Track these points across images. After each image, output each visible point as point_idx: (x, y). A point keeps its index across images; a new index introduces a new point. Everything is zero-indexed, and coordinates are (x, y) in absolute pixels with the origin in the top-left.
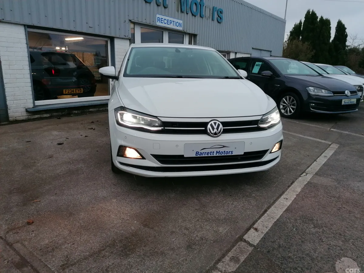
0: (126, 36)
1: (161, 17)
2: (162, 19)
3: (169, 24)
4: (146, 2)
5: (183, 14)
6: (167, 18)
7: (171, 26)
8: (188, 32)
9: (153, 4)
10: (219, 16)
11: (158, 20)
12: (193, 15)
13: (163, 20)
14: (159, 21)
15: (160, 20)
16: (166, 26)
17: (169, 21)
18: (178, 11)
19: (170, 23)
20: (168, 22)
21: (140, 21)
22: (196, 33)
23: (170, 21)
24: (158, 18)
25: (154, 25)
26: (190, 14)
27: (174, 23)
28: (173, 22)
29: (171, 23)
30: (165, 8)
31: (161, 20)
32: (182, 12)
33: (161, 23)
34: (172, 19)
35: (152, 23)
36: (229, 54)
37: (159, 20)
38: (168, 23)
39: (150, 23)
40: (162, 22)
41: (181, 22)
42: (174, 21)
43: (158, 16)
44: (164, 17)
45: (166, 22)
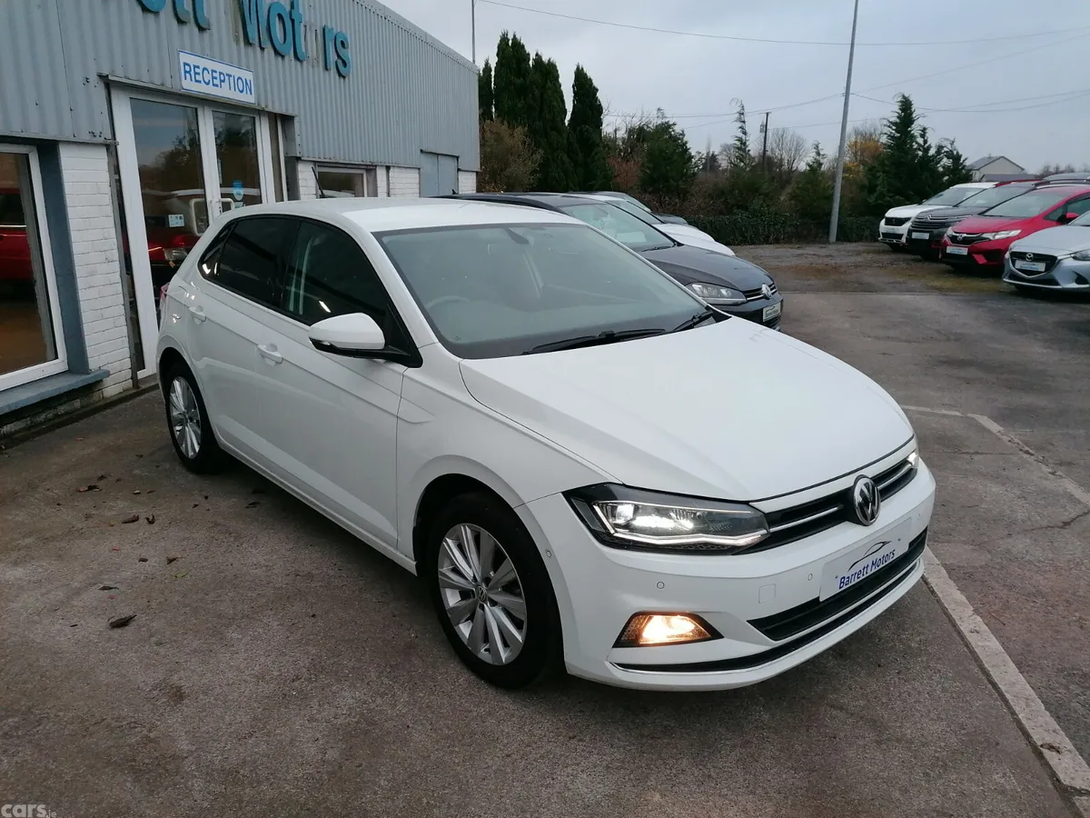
0: (97, 133)
1: (192, 60)
2: (197, 70)
3: (217, 86)
4: (145, 9)
5: (250, 49)
6: (210, 65)
7: (224, 92)
8: (270, 109)
9: (166, 14)
10: (339, 56)
11: (186, 72)
12: (277, 52)
13: (200, 71)
14: (188, 76)
15: (191, 71)
16: (210, 90)
17: (217, 75)
18: (237, 42)
19: (221, 81)
20: (214, 78)
21: (132, 76)
22: (290, 113)
23: (220, 73)
24: (185, 64)
25: (176, 88)
26: (269, 51)
27: (232, 79)
28: (227, 77)
29: (224, 81)
30: (201, 29)
31: (196, 73)
32: (248, 43)
33: (196, 81)
34: (225, 69)
35: (168, 86)
37: (189, 72)
38: (216, 81)
39: (163, 85)
40: (198, 78)
41: (248, 76)
42: (230, 76)
43: (184, 58)
44: (202, 63)
45: (208, 77)
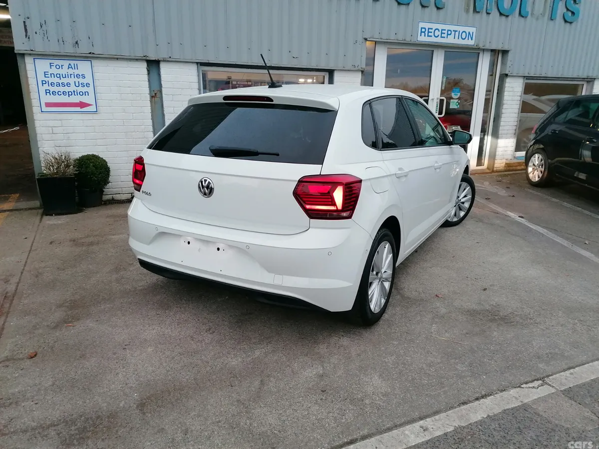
0: (356, 65)
1: (427, 25)
2: (430, 30)
3: (444, 37)
4: (399, 4)
5: (477, 16)
6: (440, 27)
7: (450, 40)
8: (488, 46)
9: (415, 4)
10: (568, 10)
11: (421, 32)
12: (501, 14)
13: (433, 31)
14: (423, 34)
15: (426, 32)
16: (439, 40)
17: (446, 32)
18: (467, 11)
19: (448, 34)
20: (442, 33)
21: (384, 37)
22: (506, 48)
23: (448, 31)
24: (422, 28)
25: (413, 40)
26: (495, 13)
27: (457, 33)
28: (453, 33)
29: (450, 34)
30: (438, 8)
31: (429, 32)
32: (475, 11)
33: (428, 36)
34: (452, 28)
35: (408, 39)
36: (591, 83)
37: (424, 32)
38: (443, 35)
39: (405, 40)
40: (430, 34)
41: (472, 30)
42: (455, 31)
43: (422, 25)
44: (434, 26)
45: (437, 33)
